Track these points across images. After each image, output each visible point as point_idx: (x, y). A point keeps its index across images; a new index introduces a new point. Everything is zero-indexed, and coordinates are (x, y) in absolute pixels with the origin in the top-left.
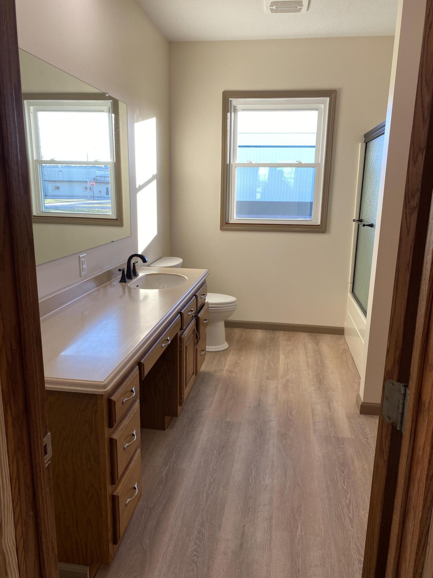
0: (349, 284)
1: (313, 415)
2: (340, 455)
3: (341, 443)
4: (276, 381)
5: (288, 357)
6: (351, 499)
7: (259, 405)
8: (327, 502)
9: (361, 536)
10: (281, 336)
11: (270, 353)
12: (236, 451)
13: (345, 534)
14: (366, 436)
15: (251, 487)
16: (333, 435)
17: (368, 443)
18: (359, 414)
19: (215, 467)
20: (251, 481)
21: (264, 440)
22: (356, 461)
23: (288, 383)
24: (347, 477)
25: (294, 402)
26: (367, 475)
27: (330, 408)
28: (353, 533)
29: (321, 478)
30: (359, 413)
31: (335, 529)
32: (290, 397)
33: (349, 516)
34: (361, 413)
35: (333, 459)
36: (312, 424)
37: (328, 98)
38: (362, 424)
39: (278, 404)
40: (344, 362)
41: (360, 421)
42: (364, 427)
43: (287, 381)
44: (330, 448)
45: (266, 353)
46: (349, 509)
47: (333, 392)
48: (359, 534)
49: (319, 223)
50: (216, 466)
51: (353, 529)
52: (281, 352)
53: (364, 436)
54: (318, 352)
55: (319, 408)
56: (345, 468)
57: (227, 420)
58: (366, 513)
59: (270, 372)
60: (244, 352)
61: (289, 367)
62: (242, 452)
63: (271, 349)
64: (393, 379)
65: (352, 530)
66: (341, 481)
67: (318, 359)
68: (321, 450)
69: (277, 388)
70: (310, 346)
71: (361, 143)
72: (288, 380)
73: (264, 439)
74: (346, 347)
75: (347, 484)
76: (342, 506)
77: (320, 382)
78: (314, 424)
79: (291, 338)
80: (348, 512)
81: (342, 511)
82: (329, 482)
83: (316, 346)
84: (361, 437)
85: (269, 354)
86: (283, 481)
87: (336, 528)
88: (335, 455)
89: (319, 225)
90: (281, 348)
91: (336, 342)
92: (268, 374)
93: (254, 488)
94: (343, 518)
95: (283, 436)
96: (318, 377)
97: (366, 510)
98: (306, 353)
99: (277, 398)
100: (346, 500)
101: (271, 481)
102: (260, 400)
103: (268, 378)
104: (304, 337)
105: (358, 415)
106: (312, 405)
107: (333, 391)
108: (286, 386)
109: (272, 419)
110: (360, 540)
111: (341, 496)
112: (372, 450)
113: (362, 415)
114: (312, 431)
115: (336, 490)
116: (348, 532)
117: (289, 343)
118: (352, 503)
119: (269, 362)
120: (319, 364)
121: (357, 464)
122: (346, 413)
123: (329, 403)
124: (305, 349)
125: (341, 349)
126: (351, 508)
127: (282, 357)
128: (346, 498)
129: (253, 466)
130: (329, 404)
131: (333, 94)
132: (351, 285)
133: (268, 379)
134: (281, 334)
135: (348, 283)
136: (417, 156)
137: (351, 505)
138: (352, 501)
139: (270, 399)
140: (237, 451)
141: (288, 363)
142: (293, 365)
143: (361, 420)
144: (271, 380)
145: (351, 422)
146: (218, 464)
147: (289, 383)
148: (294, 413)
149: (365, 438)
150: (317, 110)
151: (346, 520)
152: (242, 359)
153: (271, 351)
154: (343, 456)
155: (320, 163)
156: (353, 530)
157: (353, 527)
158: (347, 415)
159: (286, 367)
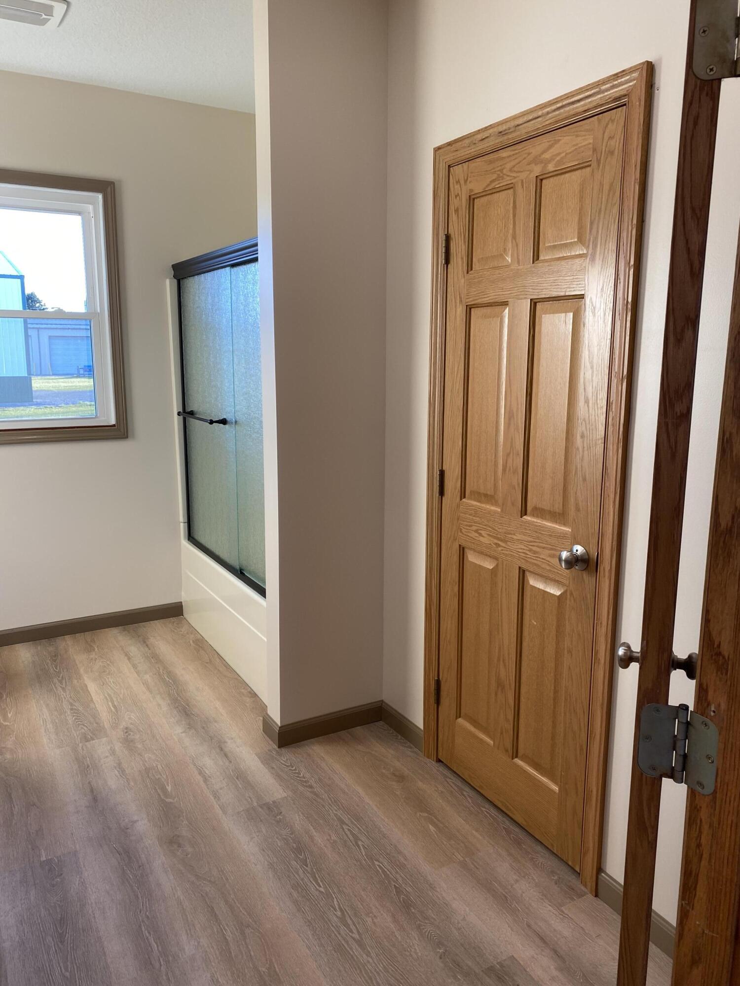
0: (182, 525)
1: (206, 781)
2: (286, 835)
3: (276, 812)
4: (105, 739)
5: (103, 683)
6: (341, 905)
7: (95, 799)
8: (309, 932)
9: (388, 962)
10: (68, 645)
11: (64, 684)
12: (94, 917)
13: (365, 975)
14: (306, 783)
15: (164, 977)
16: (257, 803)
17: (315, 794)
18: (278, 749)
19: (68, 974)
20: (157, 965)
21: (140, 867)
22: (315, 833)
23: (130, 734)
24: (316, 870)
25: (159, 766)
26: (342, 851)
27: (226, 755)
28: (374, 965)
29: (277, 892)
30: (276, 747)
31: (346, 975)
32: (147, 759)
33: (354, 939)
34: (281, 745)
35: (279, 849)
36: (211, 796)
37: (99, 194)
38: (290, 764)
39: (132, 784)
40: (207, 663)
41: (285, 760)
42: (295, 770)
43: (125, 731)
44: (264, 831)
45: (56, 688)
46: (347, 925)
47: (216, 724)
48: (384, 961)
49: (113, 421)
50: (67, 970)
51: (371, 957)
52: (85, 677)
53: (305, 784)
54: (155, 658)
55: (210, 763)
56: (305, 854)
57: (43, 858)
58: (374, 918)
59: (84, 725)
60: (8, 700)
61: (115, 703)
62: (109, 914)
63: (62, 677)
64: (657, 702)
65: (370, 960)
66: (311, 881)
67: (161, 671)
68: (252, 838)
69: (113, 752)
70: (134, 649)
71: (170, 279)
72: (127, 728)
73: (141, 865)
74: (199, 637)
75: (321, 881)
76: (336, 927)
77: (187, 715)
78: (216, 796)
79: (92, 644)
80: (349, 931)
81: (340, 934)
82: (295, 894)
83: (147, 649)
84: (301, 788)
85: (63, 689)
86: (217, 931)
87: (345, 971)
88: (277, 838)
89: (114, 425)
90: (82, 671)
91: (175, 631)
92: (83, 730)
93: (170, 974)
94: (346, 947)
95: (172, 842)
96: (177, 704)
97: (371, 913)
98: (135, 666)
99: (123, 771)
100: (335, 913)
101: (196, 944)
102: (92, 790)
103: (85, 739)
104: (114, 637)
105: (277, 751)
106: (193, 761)
107: (215, 722)
108: (128, 742)
109: (135, 818)
110: (390, 970)
111: (324, 909)
112: (327, 803)
113: (283, 749)
114: (219, 812)
115: (312, 903)
116: (366, 967)
117: (93, 656)
118: (346, 911)
119: (71, 704)
120: (167, 679)
121: (319, 839)
122: (256, 754)
123: (219, 747)
124: (129, 659)
125: (191, 641)
126: (349, 922)
127: (92, 687)
128: (333, 907)
129: (146, 932)
130: (222, 749)
131: (109, 189)
132: (184, 526)
133: (87, 741)
134: (67, 642)
135: (180, 523)
136: (683, 331)
137: (347, 915)
138: (345, 909)
139: (112, 780)
140: (97, 916)
141: (109, 695)
142: (121, 696)
143: (286, 758)
144: (93, 740)
145: (273, 768)
146: (69, 963)
147: (132, 733)
148: (169, 788)
149: (307, 786)
150: (79, 213)
151: (354, 948)
152: (9, 715)
153: (64, 681)
154: (291, 834)
155: (99, 311)
156: (373, 960)
157: (369, 954)
158: (259, 758)
159: (110, 704)
